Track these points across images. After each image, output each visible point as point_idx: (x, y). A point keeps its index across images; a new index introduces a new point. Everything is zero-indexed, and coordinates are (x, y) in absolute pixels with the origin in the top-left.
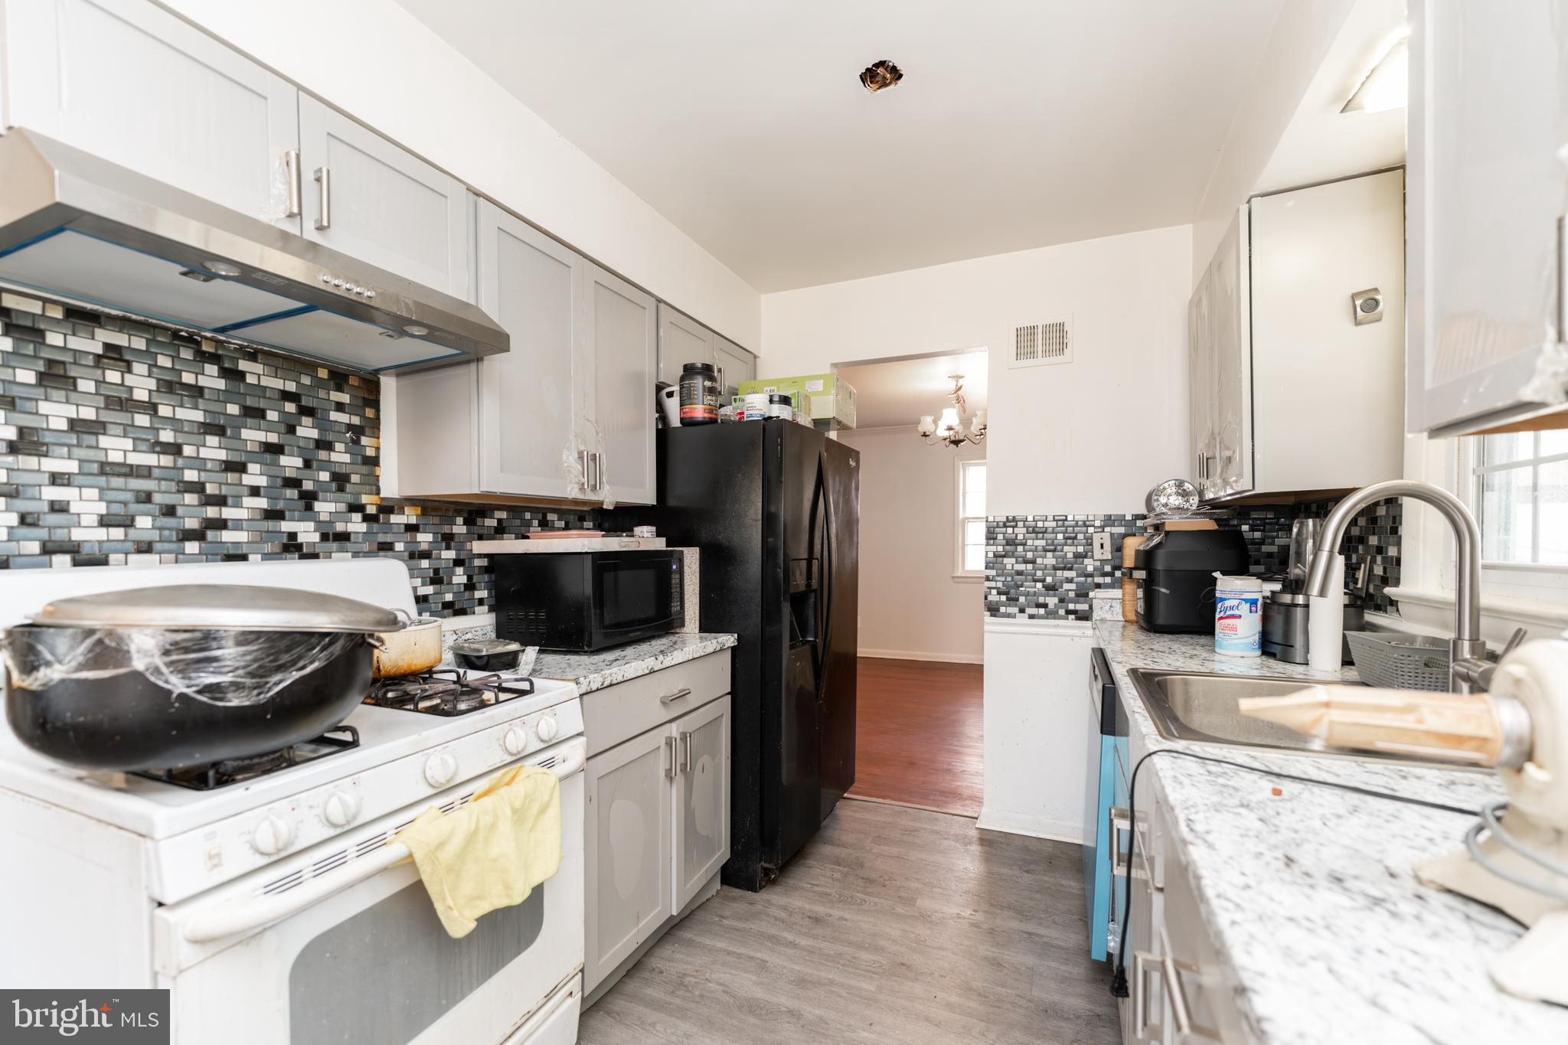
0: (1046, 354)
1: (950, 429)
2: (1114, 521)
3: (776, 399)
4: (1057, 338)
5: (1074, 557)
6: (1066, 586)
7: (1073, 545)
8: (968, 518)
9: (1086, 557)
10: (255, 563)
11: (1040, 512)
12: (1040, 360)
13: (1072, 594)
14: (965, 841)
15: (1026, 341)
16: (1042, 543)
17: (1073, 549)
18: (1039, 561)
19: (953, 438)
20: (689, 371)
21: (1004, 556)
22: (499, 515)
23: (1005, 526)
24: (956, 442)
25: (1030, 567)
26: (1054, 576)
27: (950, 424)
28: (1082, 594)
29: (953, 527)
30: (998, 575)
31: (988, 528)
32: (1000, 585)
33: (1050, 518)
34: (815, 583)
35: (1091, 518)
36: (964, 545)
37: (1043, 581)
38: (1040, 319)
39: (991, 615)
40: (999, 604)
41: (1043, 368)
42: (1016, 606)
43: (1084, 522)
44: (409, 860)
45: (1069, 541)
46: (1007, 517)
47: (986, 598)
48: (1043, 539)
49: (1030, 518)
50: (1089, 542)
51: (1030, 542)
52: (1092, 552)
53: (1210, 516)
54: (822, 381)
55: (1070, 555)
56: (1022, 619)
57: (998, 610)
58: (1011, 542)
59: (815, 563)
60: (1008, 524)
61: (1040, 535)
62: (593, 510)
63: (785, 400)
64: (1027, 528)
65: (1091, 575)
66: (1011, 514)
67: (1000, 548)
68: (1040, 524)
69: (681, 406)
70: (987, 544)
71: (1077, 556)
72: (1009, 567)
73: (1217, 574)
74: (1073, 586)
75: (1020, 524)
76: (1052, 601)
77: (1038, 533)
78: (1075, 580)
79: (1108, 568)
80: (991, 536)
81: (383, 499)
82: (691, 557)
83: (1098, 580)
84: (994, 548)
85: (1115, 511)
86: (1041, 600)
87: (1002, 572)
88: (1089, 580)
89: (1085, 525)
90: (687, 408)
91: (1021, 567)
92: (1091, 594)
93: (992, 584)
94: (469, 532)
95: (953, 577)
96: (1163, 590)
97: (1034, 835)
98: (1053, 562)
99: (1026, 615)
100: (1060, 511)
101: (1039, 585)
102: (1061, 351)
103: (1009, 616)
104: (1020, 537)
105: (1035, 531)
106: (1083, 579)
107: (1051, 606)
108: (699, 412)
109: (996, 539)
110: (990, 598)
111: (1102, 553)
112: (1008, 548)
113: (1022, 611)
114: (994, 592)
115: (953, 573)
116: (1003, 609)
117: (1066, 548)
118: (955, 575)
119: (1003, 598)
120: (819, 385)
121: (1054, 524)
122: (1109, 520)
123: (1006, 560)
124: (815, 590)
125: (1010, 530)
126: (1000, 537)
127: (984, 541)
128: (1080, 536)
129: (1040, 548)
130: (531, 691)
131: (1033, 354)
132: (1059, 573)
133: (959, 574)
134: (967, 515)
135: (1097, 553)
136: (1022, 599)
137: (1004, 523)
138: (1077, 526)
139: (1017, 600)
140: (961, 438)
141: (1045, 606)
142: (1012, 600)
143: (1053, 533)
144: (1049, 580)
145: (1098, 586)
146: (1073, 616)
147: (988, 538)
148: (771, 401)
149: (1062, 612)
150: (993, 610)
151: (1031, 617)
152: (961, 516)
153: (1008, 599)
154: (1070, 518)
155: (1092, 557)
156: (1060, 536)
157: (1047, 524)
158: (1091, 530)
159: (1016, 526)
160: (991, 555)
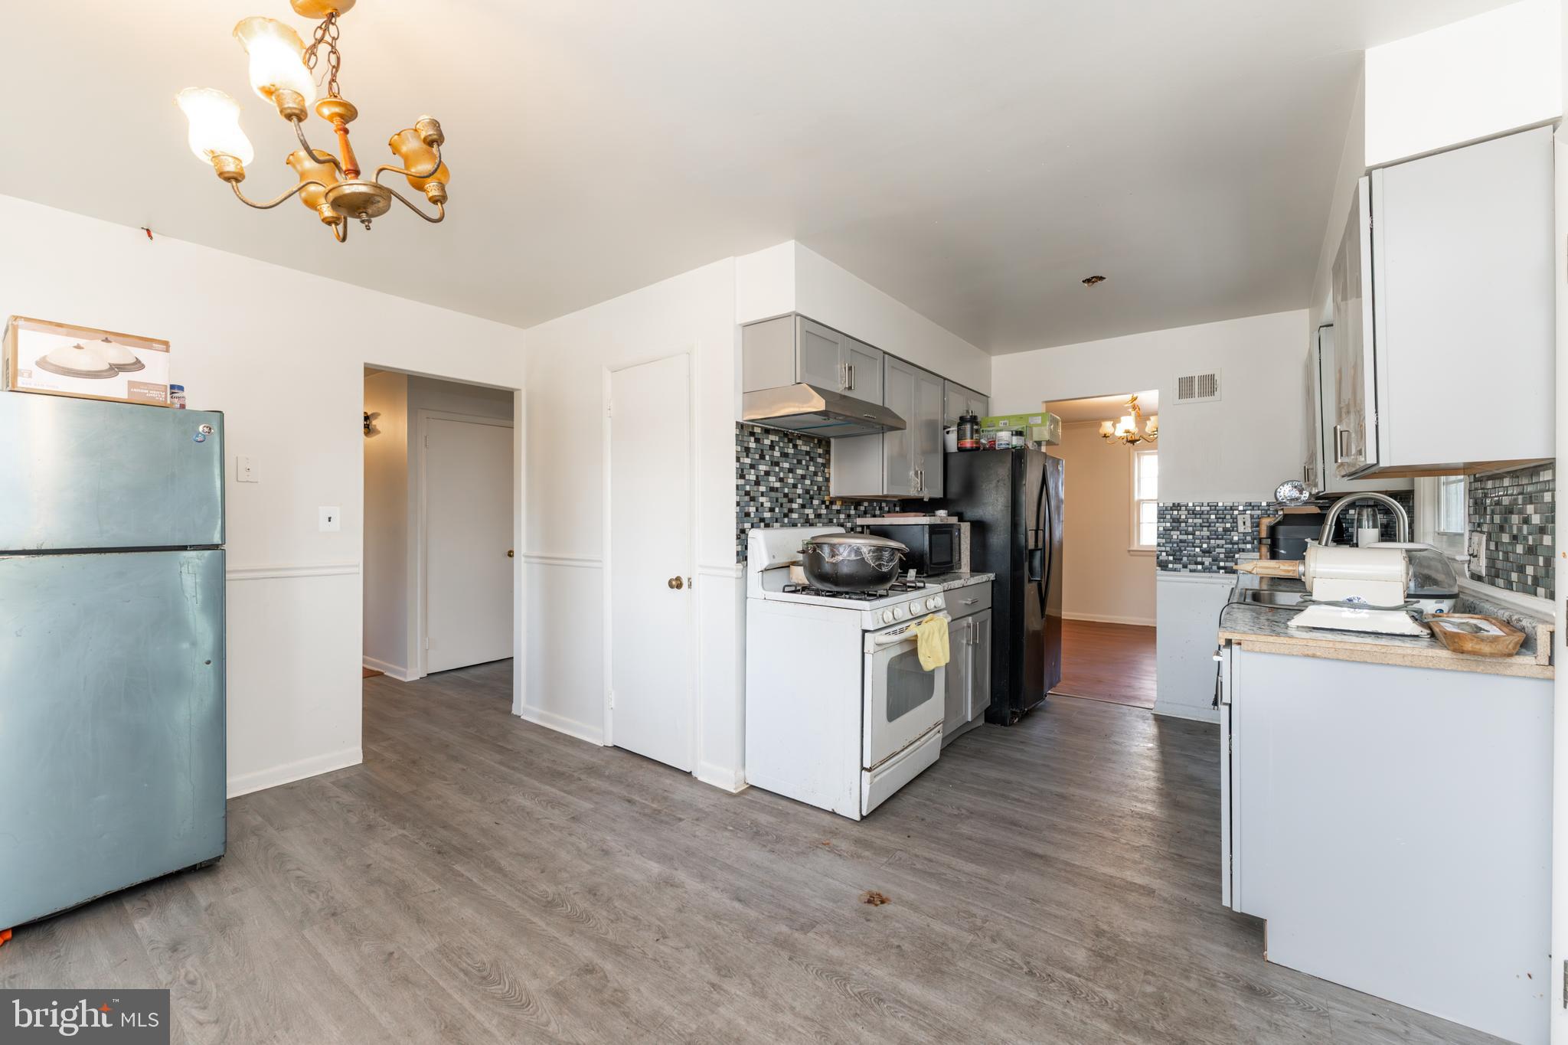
0: (1200, 395)
1: (1127, 432)
2: (1253, 506)
3: (1014, 433)
4: (1209, 385)
5: (1224, 531)
6: (1218, 550)
7: (1223, 522)
8: (1143, 500)
9: (1233, 531)
10: (820, 527)
11: (1198, 500)
12: (1196, 399)
13: (1222, 556)
14: (1144, 719)
15: (1186, 388)
16: (1200, 521)
17: (1222, 525)
18: (1197, 533)
19: (1129, 439)
20: (963, 420)
21: (1172, 530)
22: (866, 504)
23: (1172, 509)
24: (1133, 442)
25: (1190, 537)
26: (1209, 543)
27: (1127, 428)
28: (1230, 556)
29: (1128, 509)
30: (1166, 543)
31: (1159, 511)
32: (1168, 549)
33: (1205, 504)
34: (1040, 545)
35: (1235, 504)
36: (1139, 523)
37: (1201, 547)
38: (1197, 372)
39: (1162, 570)
40: (1168, 562)
41: (1198, 405)
42: (1180, 563)
43: (1231, 507)
44: (914, 638)
45: (1220, 520)
46: (1174, 504)
47: (1158, 558)
48: (1200, 518)
49: (1191, 504)
50: (1235, 520)
51: (1190, 521)
52: (1237, 527)
53: (1316, 504)
54: (1040, 417)
55: (1220, 529)
56: (1185, 572)
57: (1167, 566)
58: (1176, 521)
59: (1041, 533)
60: (1174, 508)
61: (1198, 516)
62: (899, 500)
63: (1019, 433)
64: (1188, 511)
65: (1237, 543)
66: (1176, 502)
67: (1168, 525)
68: (1198, 508)
69: (958, 440)
70: (1159, 522)
71: (1226, 530)
72: (1175, 537)
73: (1308, 540)
74: (1223, 550)
75: (1183, 508)
76: (1207, 561)
77: (1196, 514)
78: (1225, 546)
79: (1249, 538)
80: (1161, 516)
81: (831, 498)
82: (966, 528)
83: (1241, 546)
84: (1164, 524)
85: (1254, 500)
86: (1199, 559)
87: (1170, 540)
88: (1236, 546)
89: (1232, 508)
90: (962, 442)
91: (1184, 537)
92: (1237, 556)
93: (1163, 549)
94: (856, 514)
95: (1129, 551)
96: (1282, 551)
97: (1195, 719)
98: (1208, 533)
99: (1188, 570)
100: (1212, 500)
101: (1198, 550)
102: (1212, 392)
103: (1175, 570)
104: (1183, 517)
105: (1193, 513)
106: (1230, 546)
107: (1207, 563)
108: (968, 443)
109: (1165, 518)
110: (1161, 558)
111: (1244, 526)
112: (1174, 524)
113: (1185, 567)
114: (1164, 554)
115: (1129, 547)
116: (1170, 566)
117: (1217, 525)
118: (1132, 549)
119: (1171, 558)
120: (1039, 420)
121: (1208, 508)
122: (1250, 506)
123: (1172, 533)
124: (1041, 549)
125: (1175, 512)
126: (1168, 517)
127: (1156, 520)
128: (1228, 517)
129: (1198, 524)
130: (924, 587)
131: (1191, 395)
132: (1212, 541)
133: (1135, 549)
134: (1142, 498)
135: (1241, 529)
136: (1185, 559)
137: (1171, 508)
138: (1226, 509)
139: (1181, 559)
140: (1138, 438)
141: (1202, 563)
142: (1178, 560)
143: (1208, 514)
144: (1205, 546)
145: (1243, 550)
146: (1223, 571)
147: (1159, 518)
148: (1012, 435)
149: (1215, 568)
150: (1163, 566)
151: (1191, 571)
152: (1136, 498)
153: (1174, 559)
154: (1220, 504)
155: (1237, 531)
156: (1213, 517)
157: (1203, 508)
158: (1236, 512)
159: (1180, 510)
160: (1161, 529)
